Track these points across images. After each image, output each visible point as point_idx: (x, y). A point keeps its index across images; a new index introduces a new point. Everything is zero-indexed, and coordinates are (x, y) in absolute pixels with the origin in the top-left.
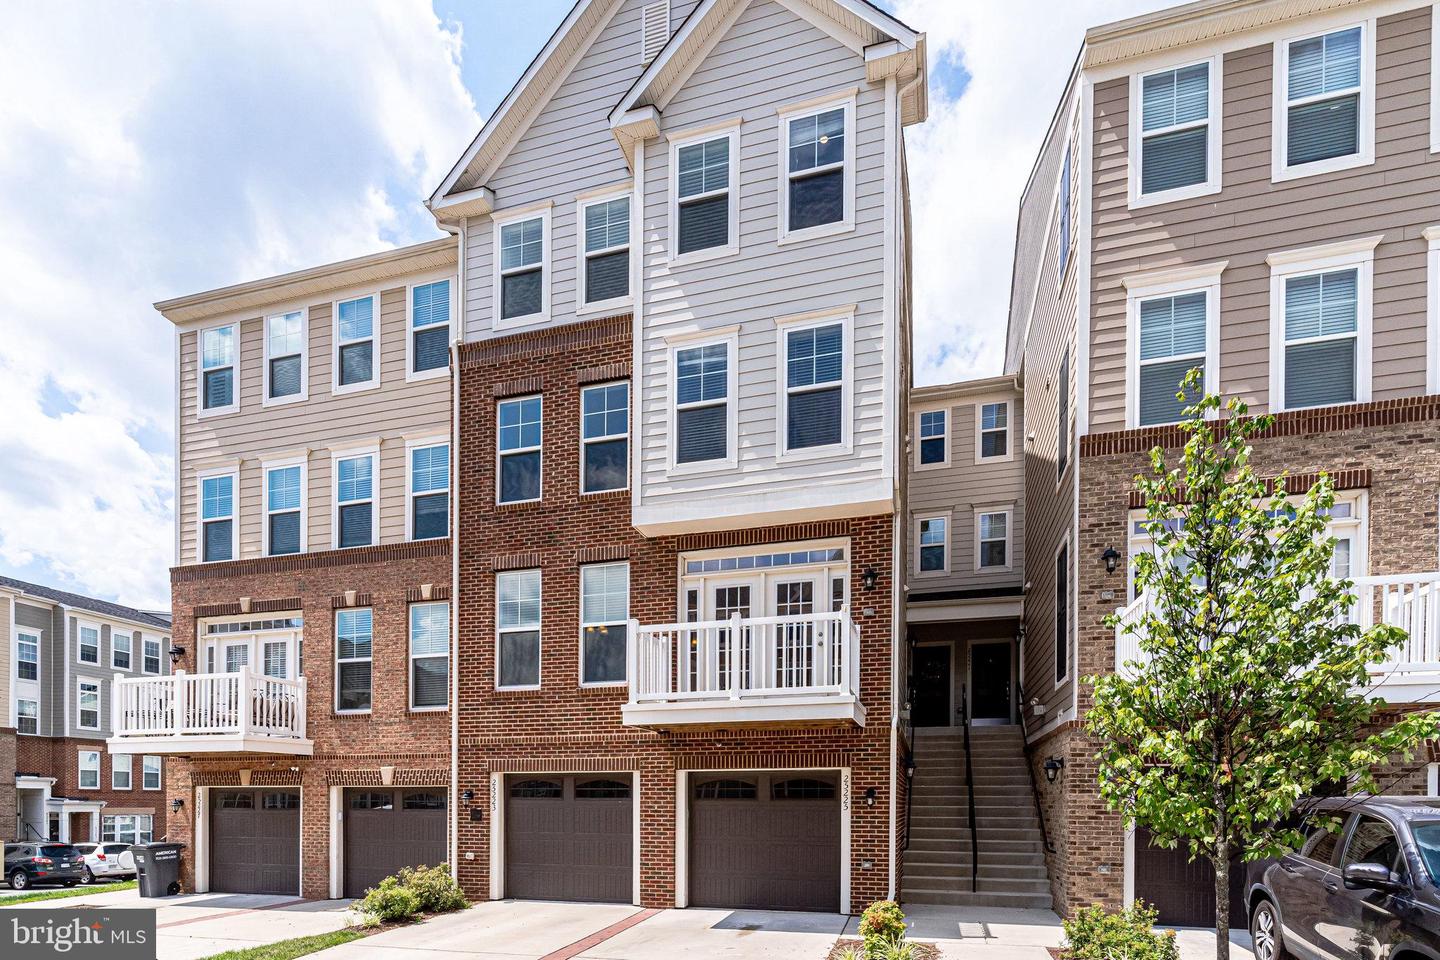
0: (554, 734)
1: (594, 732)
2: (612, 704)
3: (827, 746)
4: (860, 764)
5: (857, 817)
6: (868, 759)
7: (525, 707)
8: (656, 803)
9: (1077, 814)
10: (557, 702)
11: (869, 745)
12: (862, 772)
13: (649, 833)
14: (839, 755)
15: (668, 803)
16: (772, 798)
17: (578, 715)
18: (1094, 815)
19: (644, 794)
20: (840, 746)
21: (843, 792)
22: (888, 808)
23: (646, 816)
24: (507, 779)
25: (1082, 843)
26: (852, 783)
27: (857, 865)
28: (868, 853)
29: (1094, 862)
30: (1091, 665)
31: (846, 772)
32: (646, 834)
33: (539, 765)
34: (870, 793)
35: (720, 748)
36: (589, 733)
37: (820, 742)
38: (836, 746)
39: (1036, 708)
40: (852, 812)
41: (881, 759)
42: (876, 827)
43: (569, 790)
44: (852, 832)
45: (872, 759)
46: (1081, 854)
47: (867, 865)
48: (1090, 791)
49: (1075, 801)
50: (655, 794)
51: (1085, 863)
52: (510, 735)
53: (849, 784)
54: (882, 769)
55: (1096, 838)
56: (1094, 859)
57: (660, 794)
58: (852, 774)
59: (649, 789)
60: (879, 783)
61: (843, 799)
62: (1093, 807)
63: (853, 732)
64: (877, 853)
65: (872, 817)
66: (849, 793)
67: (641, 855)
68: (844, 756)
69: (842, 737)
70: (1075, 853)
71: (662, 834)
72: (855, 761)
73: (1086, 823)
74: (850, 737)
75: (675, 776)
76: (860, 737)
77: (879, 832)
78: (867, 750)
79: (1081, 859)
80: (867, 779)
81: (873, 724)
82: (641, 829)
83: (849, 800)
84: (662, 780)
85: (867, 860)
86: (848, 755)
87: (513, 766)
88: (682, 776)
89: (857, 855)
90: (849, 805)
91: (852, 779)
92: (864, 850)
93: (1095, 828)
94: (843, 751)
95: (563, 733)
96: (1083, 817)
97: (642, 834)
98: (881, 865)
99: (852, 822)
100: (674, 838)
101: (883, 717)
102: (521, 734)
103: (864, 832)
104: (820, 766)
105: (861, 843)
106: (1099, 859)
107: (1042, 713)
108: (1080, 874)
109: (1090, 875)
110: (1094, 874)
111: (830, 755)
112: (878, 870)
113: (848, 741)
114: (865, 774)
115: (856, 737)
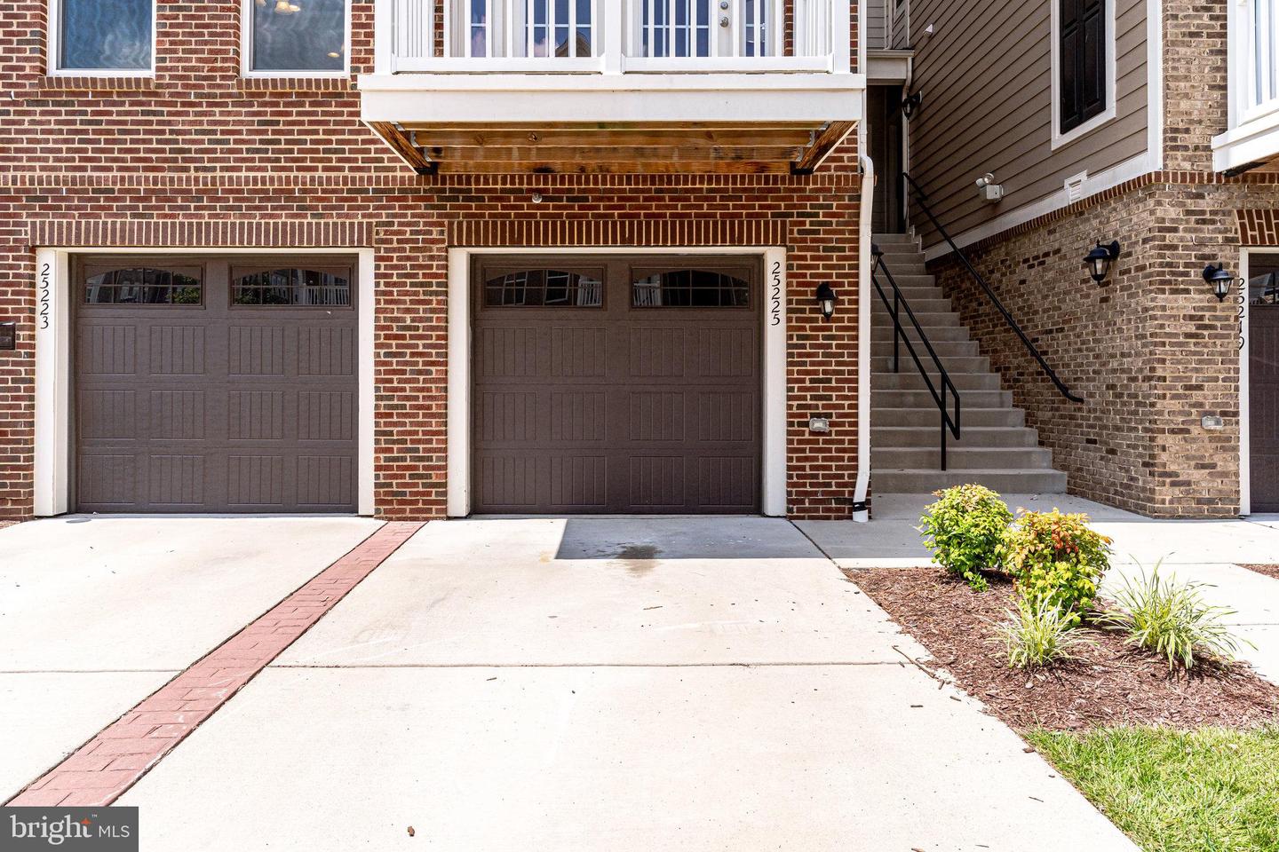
0: (186, 170)
1: (274, 169)
2: (315, 113)
3: (743, 207)
4: (805, 240)
5: (799, 337)
6: (817, 232)
7: (119, 113)
8: (408, 311)
9: (1167, 330)
10: (192, 104)
11: (821, 207)
12: (809, 254)
13: (395, 372)
14: (767, 224)
15: (433, 311)
16: (632, 305)
17: (240, 132)
18: (1193, 330)
19: (384, 293)
20: (769, 207)
21: (770, 292)
22: (856, 320)
23: (387, 337)
24: (78, 267)
25: (1175, 379)
26: (789, 276)
27: (800, 424)
28: (820, 403)
29: (1193, 410)
30: (1186, 78)
31: (775, 257)
32: (386, 372)
33: (151, 235)
34: (824, 292)
35: (538, 207)
36: (264, 169)
37: (730, 198)
38: (761, 207)
39: (989, 188)
40: (789, 328)
41: (842, 232)
42: (833, 355)
43: (217, 289)
44: (789, 364)
45: (826, 232)
46: (1174, 397)
47: (818, 425)
49: (1164, 308)
50: (406, 293)
51: (1181, 413)
52: (84, 169)
53: (782, 277)
54: (843, 249)
55: (1197, 370)
56: (1194, 406)
57: (416, 293)
58: (789, 258)
59: (395, 284)
60: (838, 276)
61: (770, 305)
62: (1192, 318)
63: (791, 182)
64: (834, 402)
65: (825, 338)
66: (782, 296)
67: (377, 415)
68: (775, 224)
69: (770, 191)
70: (1164, 396)
71: (420, 372)
72: (796, 235)
73: (1180, 344)
74: (786, 190)
75: (446, 259)
76: (804, 190)
77: (838, 364)
78: (817, 215)
79: (1176, 405)
80: (817, 267)
81: (828, 169)
82: (377, 363)
83: (783, 308)
84: (421, 267)
85: (819, 416)
86: (783, 224)
87: (90, 236)
88: (459, 261)
89: (800, 406)
90: (782, 315)
91: (789, 267)
92: (813, 398)
93: (1195, 353)
94: (773, 215)
95: (205, 169)
96: (1176, 335)
97: (378, 372)
98: (842, 424)
99: (789, 346)
100: (445, 381)
101: (845, 156)
102: (109, 169)
103: (813, 364)
104: (733, 243)
105: (808, 384)
106: (1201, 405)
107: (998, 196)
108: (1172, 431)
109: (1188, 431)
110: (1195, 430)
111: (750, 224)
112: (838, 433)
113: (783, 199)
114: (813, 258)
115: (794, 190)
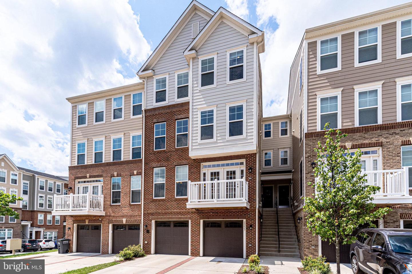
0: (168, 210)
1: (179, 210)
2: (184, 202)
3: (239, 214)
5: (248, 232)
6: (250, 217)
7: (161, 203)
8: (195, 228)
10: (169, 202)
11: (251, 213)
15: (198, 228)
16: (225, 227)
17: (174, 205)
19: (192, 226)
21: (244, 226)
22: (256, 230)
23: (192, 232)
24: (156, 222)
25: (307, 240)
26: (246, 223)
27: (248, 245)
28: (251, 242)
29: (310, 245)
30: (308, 192)
31: (244, 220)
32: (192, 236)
33: (164, 218)
34: (251, 226)
35: (211, 214)
36: (177, 210)
37: (237, 212)
38: (242, 214)
39: (295, 203)
40: (246, 231)
41: (254, 217)
42: (253, 235)
43: (172, 225)
44: (246, 236)
46: (307, 243)
47: (250, 245)
50: (195, 226)
51: (308, 245)
52: (157, 210)
54: (254, 220)
55: (311, 239)
57: (196, 226)
58: (246, 221)
59: (193, 225)
60: (253, 223)
63: (246, 210)
64: (253, 242)
65: (251, 232)
67: (191, 242)
68: (244, 216)
69: (243, 211)
70: (305, 243)
71: (196, 237)
72: (247, 218)
74: (246, 211)
75: (200, 221)
76: (248, 211)
78: (250, 215)
81: (252, 208)
82: (191, 235)
83: (245, 228)
84: (196, 222)
87: (158, 218)
88: (202, 221)
89: (247, 243)
92: (249, 241)
93: (311, 236)
95: (171, 210)
96: (307, 233)
97: (191, 236)
98: (254, 245)
99: (246, 234)
100: (200, 238)
101: (254, 206)
102: (160, 210)
103: (249, 236)
104: (238, 219)
105: (249, 239)
106: (312, 244)
107: (297, 205)
108: (307, 248)
109: (309, 248)
110: (310, 248)
111: (240, 216)
112: (253, 247)
113: (245, 212)
114: (249, 221)
115: (247, 211)
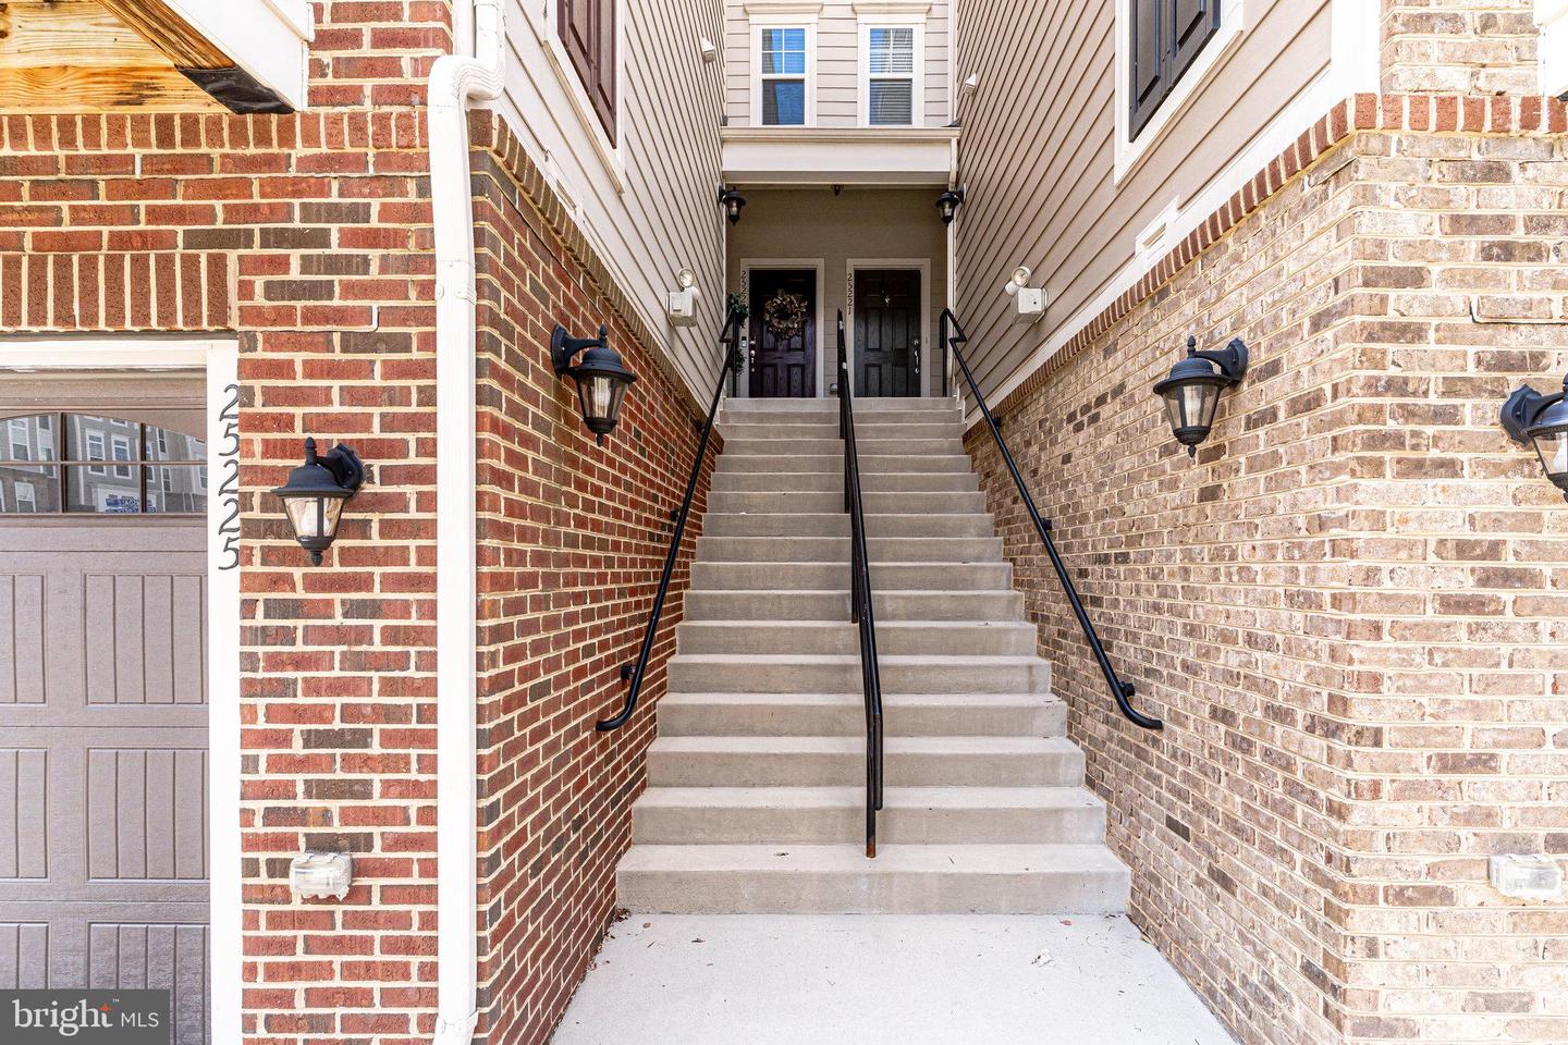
3: (101, 215)
4: (286, 316)
5: (273, 608)
6: (326, 290)
9: (1388, 587)
11: (334, 213)
12: (299, 358)
14: (165, 264)
18: (1469, 587)
20: (178, 215)
21: (213, 470)
22: (435, 558)
25: (1414, 735)
27: (276, 869)
28: (334, 805)
29: (1465, 832)
38: (155, 215)
39: (1023, 294)
40: (244, 582)
41: (399, 292)
42: (377, 661)
44: (245, 688)
45: (349, 290)
46: (1407, 791)
48: (1449, 467)
49: (1378, 520)
51: (1426, 840)
54: (402, 343)
55: (1476, 711)
56: (1468, 819)
58: (244, 370)
60: (388, 423)
62: (1463, 549)
63: (239, 137)
65: (351, 608)
68: (190, 264)
69: (179, 164)
70: (1375, 789)
72: (260, 300)
73: (1426, 631)
74: (228, 162)
76: (281, 162)
77: (390, 687)
78: (322, 239)
79: (1409, 817)
80: (325, 397)
81: (352, 96)
85: (320, 845)
86: (217, 265)
89: (271, 816)
91: (244, 397)
92: (316, 789)
93: (1472, 659)
94: (192, 240)
96: (1415, 602)
99: (246, 635)
103: (313, 688)
105: (298, 749)
106: (1489, 816)
107: (1039, 308)
108: (1400, 896)
109: (1446, 896)
110: (1469, 893)
111: (114, 265)
112: (388, 894)
113: (219, 189)
114: (312, 370)
115: (252, 164)
